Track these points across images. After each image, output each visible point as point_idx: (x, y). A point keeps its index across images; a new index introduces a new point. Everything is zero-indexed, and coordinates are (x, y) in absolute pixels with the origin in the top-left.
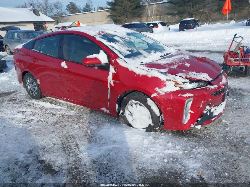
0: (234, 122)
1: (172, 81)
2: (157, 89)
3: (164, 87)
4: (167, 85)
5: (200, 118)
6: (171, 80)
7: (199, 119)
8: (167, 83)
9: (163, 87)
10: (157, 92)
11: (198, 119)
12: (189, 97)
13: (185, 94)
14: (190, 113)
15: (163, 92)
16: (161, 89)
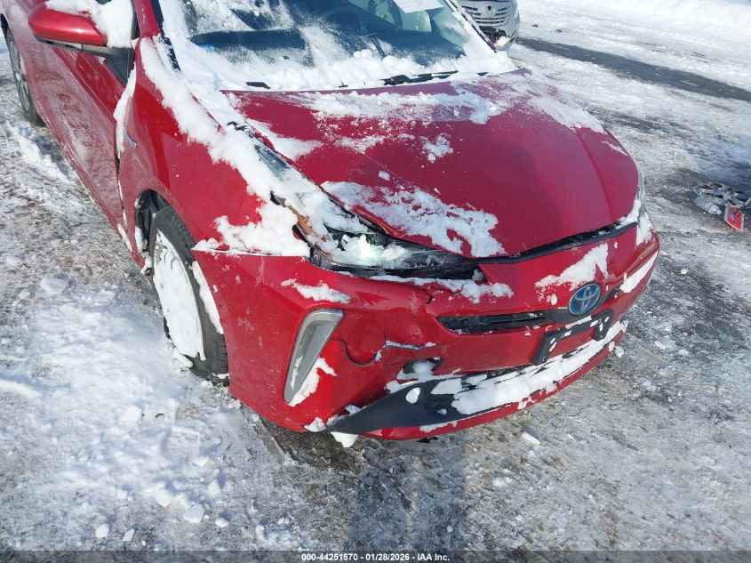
0: (563, 460)
1: (290, 208)
2: (223, 224)
3: (251, 225)
4: (264, 219)
5: (359, 406)
6: (286, 203)
7: (353, 410)
8: (268, 211)
9: (246, 224)
10: (219, 237)
11: (348, 409)
12: (325, 305)
13: (314, 283)
14: (320, 372)
15: (241, 245)
16: (237, 229)
